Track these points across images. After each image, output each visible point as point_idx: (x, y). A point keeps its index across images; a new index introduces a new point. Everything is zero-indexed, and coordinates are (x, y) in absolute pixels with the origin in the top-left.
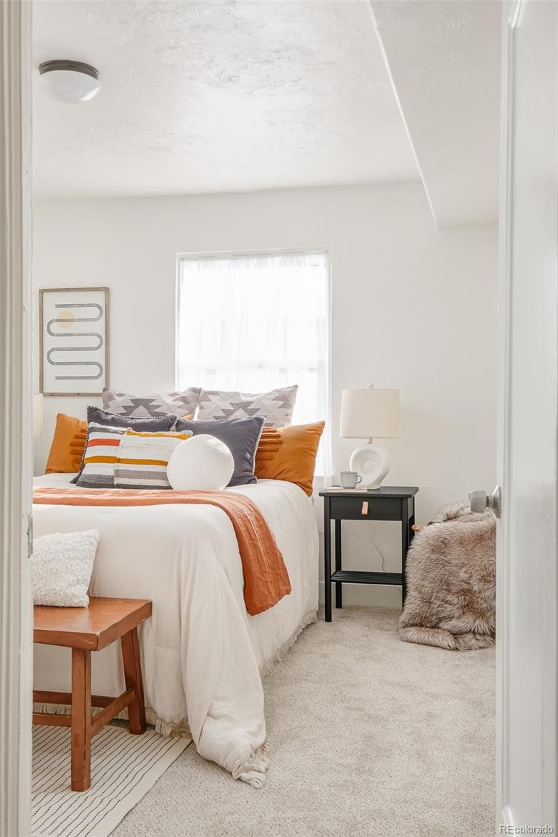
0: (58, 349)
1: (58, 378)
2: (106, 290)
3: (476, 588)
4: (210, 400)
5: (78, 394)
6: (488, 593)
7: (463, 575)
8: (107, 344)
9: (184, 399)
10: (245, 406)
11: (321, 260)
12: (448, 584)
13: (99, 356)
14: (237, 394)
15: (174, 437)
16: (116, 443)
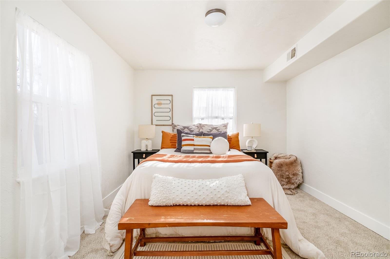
0: (157, 112)
1: (157, 120)
2: (172, 95)
3: (291, 177)
4: (205, 127)
5: (164, 125)
6: (295, 178)
7: (287, 173)
8: (172, 111)
9: (198, 127)
10: (215, 128)
11: (233, 89)
12: (283, 176)
13: (170, 114)
14: (212, 125)
15: (209, 138)
16: (193, 140)
